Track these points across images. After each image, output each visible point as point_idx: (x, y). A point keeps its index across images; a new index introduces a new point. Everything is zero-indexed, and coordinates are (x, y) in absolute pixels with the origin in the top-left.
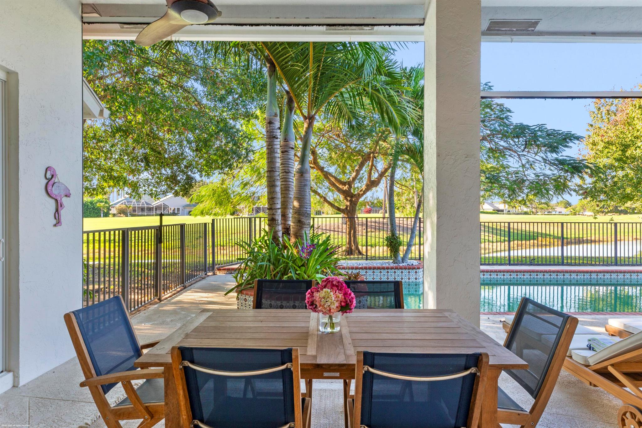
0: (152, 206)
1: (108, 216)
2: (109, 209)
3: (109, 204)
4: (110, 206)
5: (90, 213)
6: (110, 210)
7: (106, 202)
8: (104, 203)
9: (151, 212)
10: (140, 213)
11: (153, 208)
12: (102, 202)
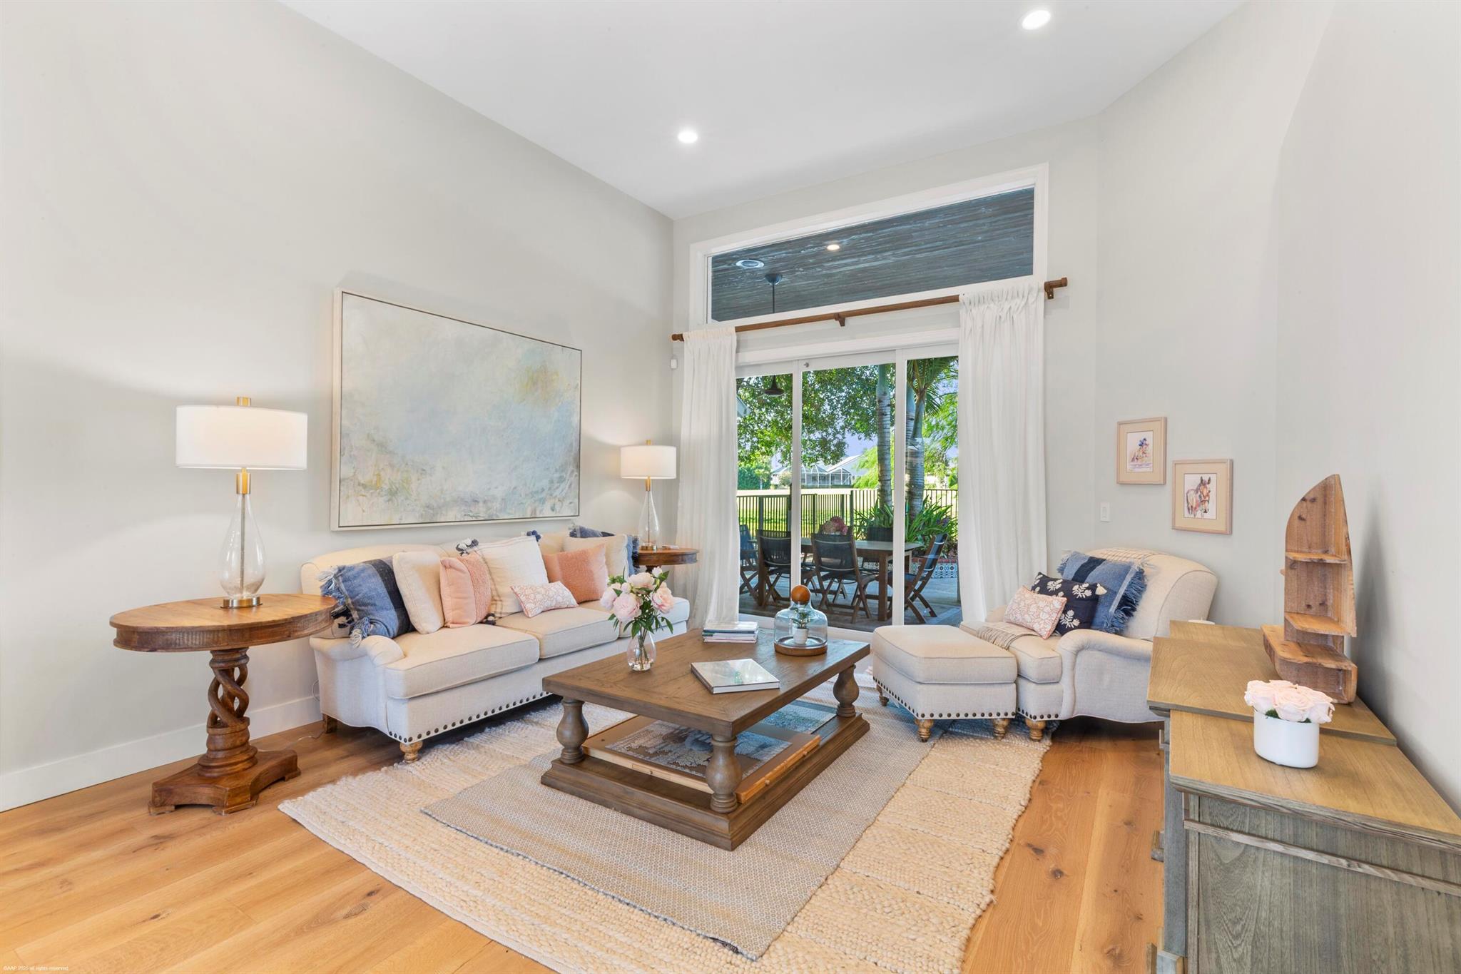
0: (826, 474)
1: (769, 488)
2: (769, 478)
3: (769, 471)
4: (771, 474)
5: (747, 484)
6: (771, 479)
7: (766, 469)
8: (763, 470)
9: (826, 482)
10: (810, 484)
11: (828, 475)
12: (761, 468)
